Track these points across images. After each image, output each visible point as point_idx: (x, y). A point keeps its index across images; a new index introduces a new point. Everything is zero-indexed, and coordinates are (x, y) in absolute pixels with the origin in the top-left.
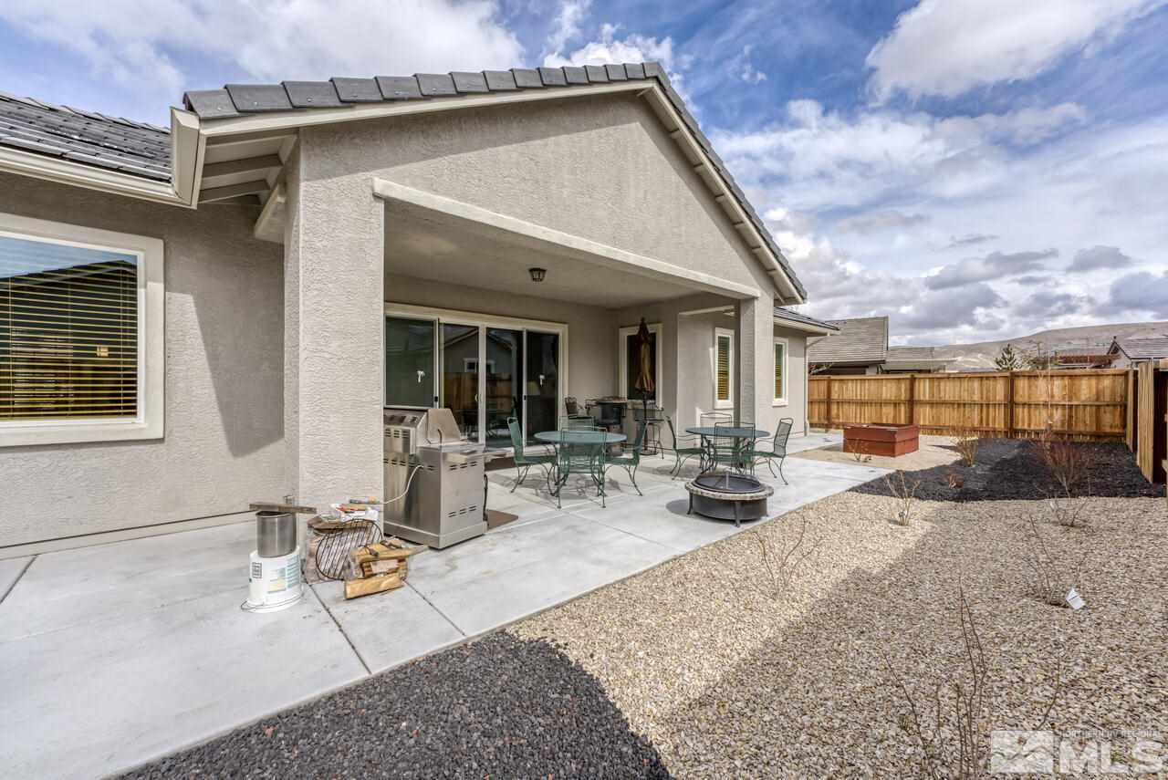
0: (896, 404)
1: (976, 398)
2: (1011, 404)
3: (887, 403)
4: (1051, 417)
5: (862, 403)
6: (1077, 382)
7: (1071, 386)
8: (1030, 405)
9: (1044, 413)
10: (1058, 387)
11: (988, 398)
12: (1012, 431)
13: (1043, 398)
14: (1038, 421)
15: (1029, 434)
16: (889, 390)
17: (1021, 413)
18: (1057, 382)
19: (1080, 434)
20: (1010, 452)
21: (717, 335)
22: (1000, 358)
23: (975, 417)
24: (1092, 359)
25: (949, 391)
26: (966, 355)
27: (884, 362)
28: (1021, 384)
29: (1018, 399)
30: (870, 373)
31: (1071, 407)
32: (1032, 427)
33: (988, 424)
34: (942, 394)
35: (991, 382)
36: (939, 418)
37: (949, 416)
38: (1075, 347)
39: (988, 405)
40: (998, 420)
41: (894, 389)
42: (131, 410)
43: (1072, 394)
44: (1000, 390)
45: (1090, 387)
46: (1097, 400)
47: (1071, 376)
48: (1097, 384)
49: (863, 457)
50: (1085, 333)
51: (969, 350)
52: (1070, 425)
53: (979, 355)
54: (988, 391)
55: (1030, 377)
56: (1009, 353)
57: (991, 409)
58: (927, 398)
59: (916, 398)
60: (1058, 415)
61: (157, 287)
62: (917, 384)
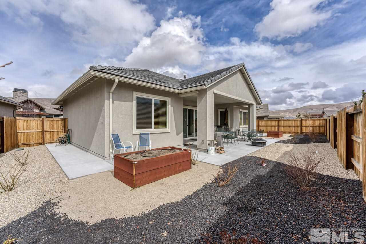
0: (275, 127)
1: (294, 125)
2: (301, 126)
3: (273, 126)
4: (310, 129)
5: (267, 126)
6: (315, 121)
7: (314, 122)
8: (305, 126)
9: (308, 128)
10: (311, 122)
11: (296, 125)
12: (302, 133)
13: (308, 125)
14: (306, 130)
15: (305, 133)
16: (274, 123)
17: (303, 128)
18: (311, 121)
19: (316, 133)
20: (302, 137)
21: (240, 111)
22: (297, 115)
23: (293, 129)
24: (318, 115)
25: (287, 123)
26: (284, 113)
27: (269, 116)
28: (303, 122)
29: (303, 125)
30: (265, 119)
31: (314, 127)
32: (306, 132)
33: (296, 131)
34: (286, 124)
35: (297, 121)
36: (285, 129)
37: (287, 129)
38: (314, 112)
39: (296, 126)
40: (298, 130)
41: (275, 123)
42: (166, 127)
43: (314, 124)
44: (299, 123)
45: (318, 122)
46: (319, 125)
47: (314, 120)
48: (319, 122)
49: (273, 138)
50: (317, 107)
51: (285, 111)
52: (314, 131)
53: (288, 113)
54: (296, 123)
55: (305, 120)
56: (299, 114)
57: (297, 128)
58: (282, 125)
59: (280, 125)
60: (311, 129)
61: (170, 106)
62: (280, 122)
